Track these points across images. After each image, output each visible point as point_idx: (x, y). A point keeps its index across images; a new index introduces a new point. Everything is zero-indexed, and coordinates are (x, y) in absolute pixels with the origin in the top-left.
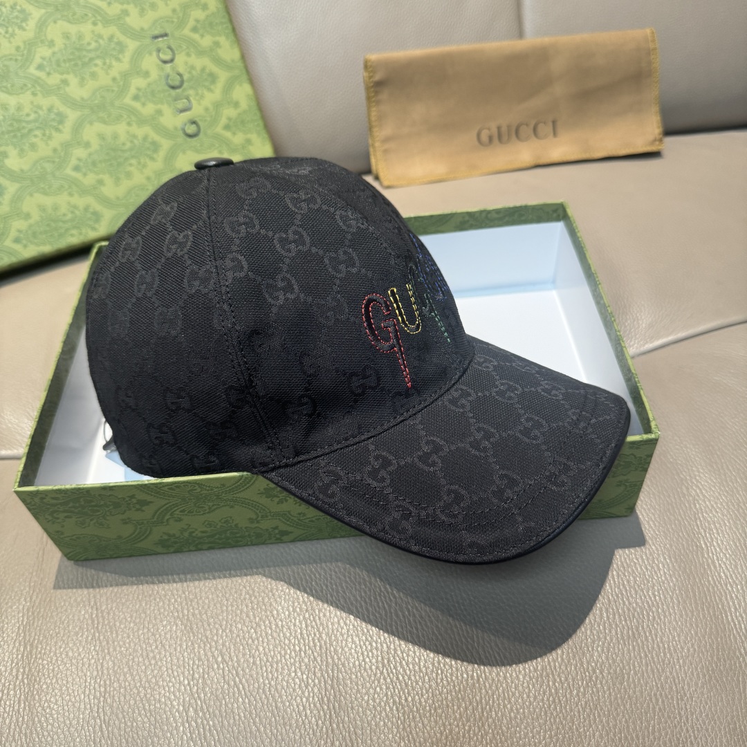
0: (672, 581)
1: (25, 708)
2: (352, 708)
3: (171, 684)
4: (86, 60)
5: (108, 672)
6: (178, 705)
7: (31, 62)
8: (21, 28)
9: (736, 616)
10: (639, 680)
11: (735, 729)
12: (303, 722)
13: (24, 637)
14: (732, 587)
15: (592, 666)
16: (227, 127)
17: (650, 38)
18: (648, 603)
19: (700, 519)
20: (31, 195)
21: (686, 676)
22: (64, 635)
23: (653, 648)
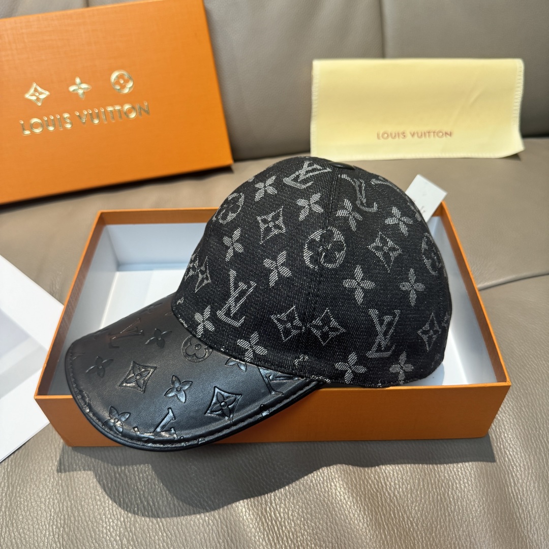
1: (6, 532)
3: (111, 520)
6: (116, 535)
10: (443, 532)
15: (410, 520)
23: (455, 509)
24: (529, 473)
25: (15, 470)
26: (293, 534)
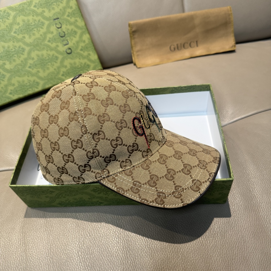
0: (241, 203)
2: (134, 250)
4: (31, 29)
5: (51, 241)
7: (12, 31)
8: (8, 19)
9: (263, 214)
11: (263, 252)
12: (118, 255)
13: (22, 231)
14: (262, 204)
16: (81, 50)
17: (229, 10)
18: (233, 211)
19: (250, 181)
20: (15, 77)
21: (246, 235)
22: (36, 229)
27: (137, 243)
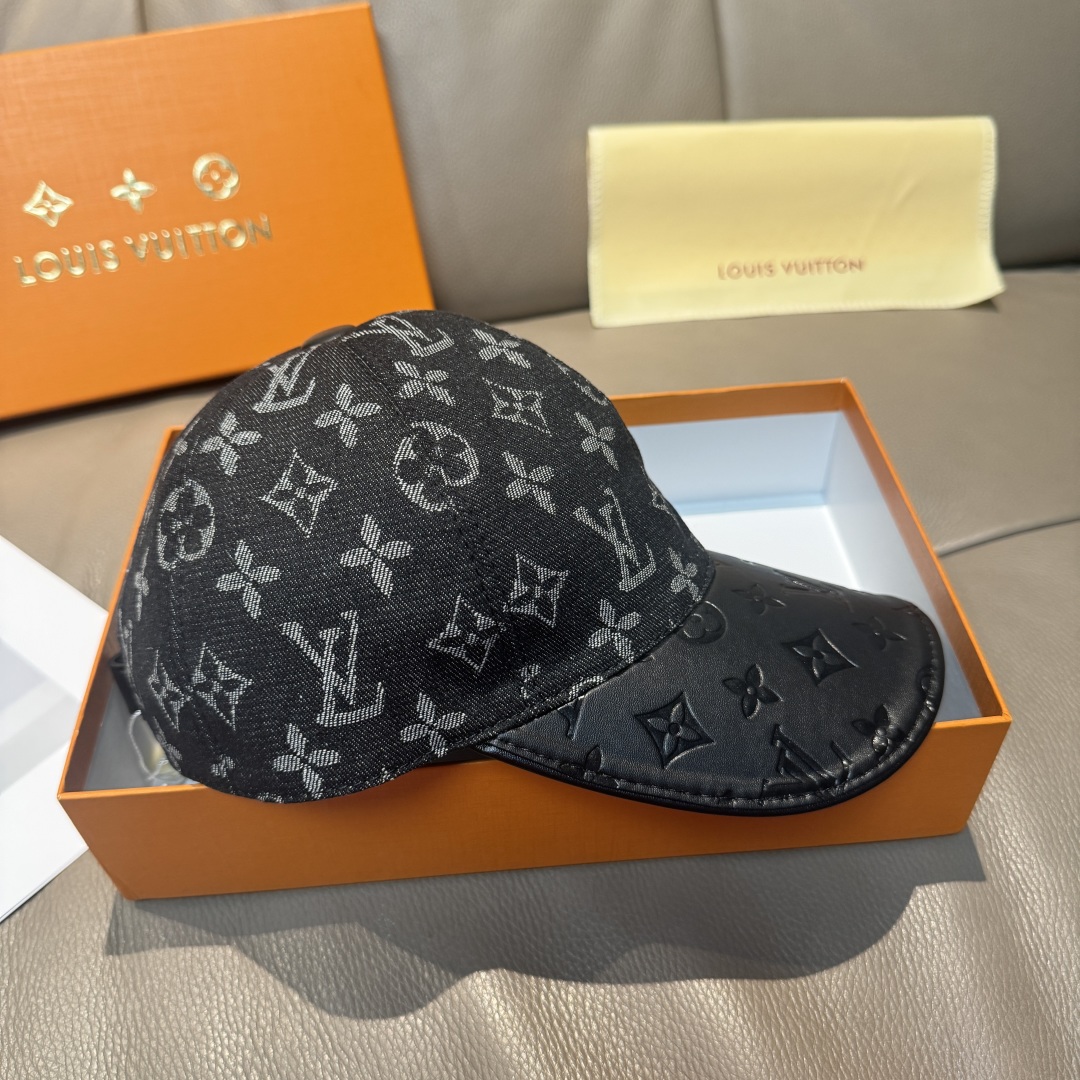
24: (1057, 905)
25: (24, 943)
26: (595, 1045)
27: (502, 1036)
